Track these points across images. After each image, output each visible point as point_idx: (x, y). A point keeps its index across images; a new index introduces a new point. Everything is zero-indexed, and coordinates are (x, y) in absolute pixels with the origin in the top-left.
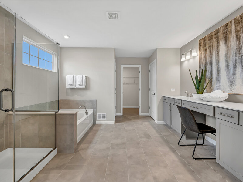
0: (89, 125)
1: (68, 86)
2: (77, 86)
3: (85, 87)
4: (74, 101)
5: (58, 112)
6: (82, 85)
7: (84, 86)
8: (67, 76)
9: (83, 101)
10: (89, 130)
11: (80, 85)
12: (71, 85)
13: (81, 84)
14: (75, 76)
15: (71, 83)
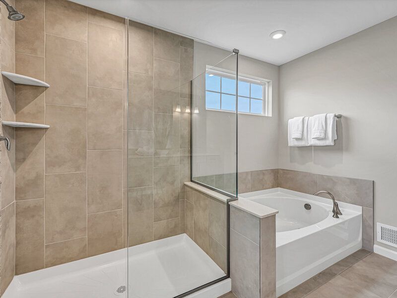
0: (348, 246)
1: (292, 143)
2: (312, 142)
3: (332, 144)
4: (306, 175)
5: (236, 199)
6: (325, 138)
7: (330, 142)
8: (290, 121)
9: (329, 178)
10: (338, 264)
11: (318, 139)
12: (297, 139)
13: (322, 136)
14: (306, 118)
15: (298, 135)
